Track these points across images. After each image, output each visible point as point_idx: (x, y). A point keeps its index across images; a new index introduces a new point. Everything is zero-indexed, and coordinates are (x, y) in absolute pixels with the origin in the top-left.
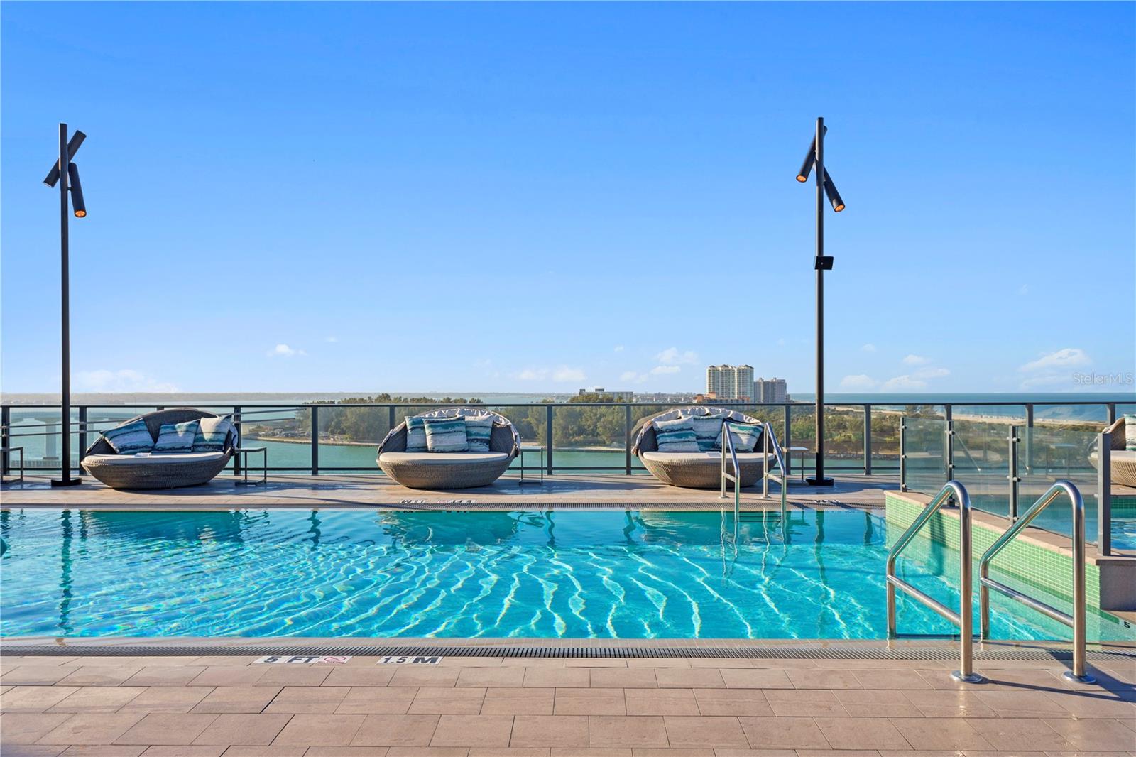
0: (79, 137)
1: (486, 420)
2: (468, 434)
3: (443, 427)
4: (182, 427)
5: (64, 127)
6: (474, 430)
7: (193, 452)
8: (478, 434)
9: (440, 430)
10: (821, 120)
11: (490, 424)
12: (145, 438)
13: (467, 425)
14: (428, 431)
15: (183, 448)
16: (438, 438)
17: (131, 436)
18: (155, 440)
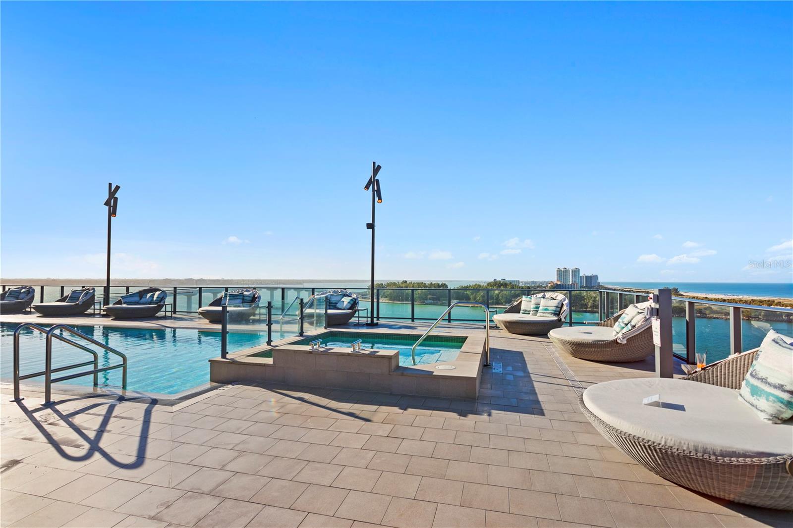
0: (117, 188)
1: (250, 294)
2: (243, 299)
3: (233, 297)
4: (149, 295)
5: (110, 185)
6: (245, 298)
7: (150, 304)
8: (246, 300)
9: (232, 298)
10: (374, 163)
11: (252, 296)
12: (137, 299)
13: (244, 296)
14: (228, 298)
15: (146, 303)
16: (230, 301)
17: (131, 298)
18: (141, 299)
